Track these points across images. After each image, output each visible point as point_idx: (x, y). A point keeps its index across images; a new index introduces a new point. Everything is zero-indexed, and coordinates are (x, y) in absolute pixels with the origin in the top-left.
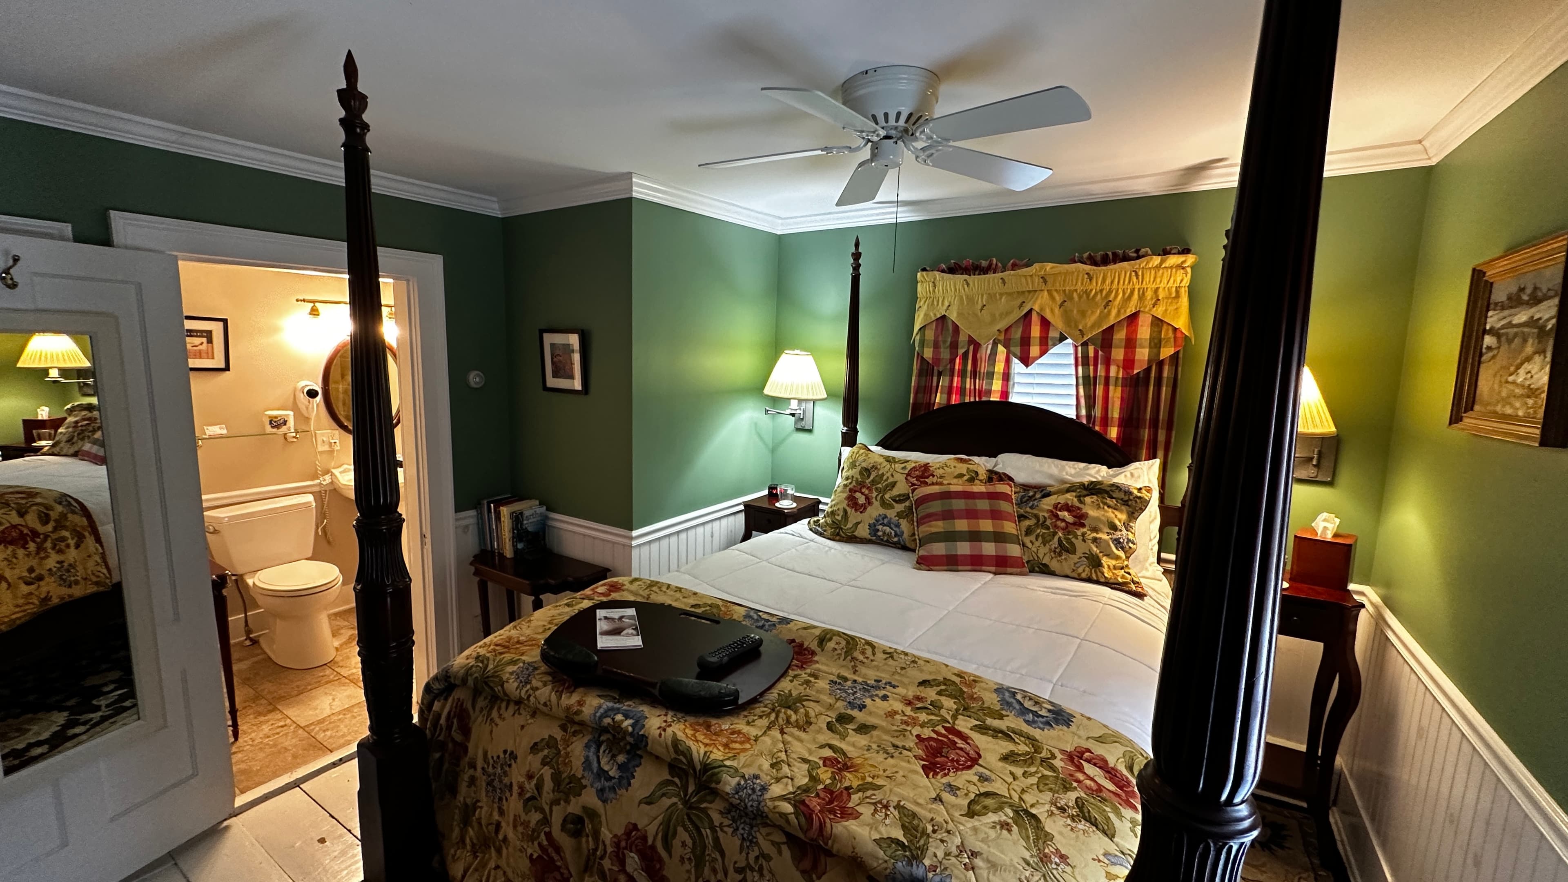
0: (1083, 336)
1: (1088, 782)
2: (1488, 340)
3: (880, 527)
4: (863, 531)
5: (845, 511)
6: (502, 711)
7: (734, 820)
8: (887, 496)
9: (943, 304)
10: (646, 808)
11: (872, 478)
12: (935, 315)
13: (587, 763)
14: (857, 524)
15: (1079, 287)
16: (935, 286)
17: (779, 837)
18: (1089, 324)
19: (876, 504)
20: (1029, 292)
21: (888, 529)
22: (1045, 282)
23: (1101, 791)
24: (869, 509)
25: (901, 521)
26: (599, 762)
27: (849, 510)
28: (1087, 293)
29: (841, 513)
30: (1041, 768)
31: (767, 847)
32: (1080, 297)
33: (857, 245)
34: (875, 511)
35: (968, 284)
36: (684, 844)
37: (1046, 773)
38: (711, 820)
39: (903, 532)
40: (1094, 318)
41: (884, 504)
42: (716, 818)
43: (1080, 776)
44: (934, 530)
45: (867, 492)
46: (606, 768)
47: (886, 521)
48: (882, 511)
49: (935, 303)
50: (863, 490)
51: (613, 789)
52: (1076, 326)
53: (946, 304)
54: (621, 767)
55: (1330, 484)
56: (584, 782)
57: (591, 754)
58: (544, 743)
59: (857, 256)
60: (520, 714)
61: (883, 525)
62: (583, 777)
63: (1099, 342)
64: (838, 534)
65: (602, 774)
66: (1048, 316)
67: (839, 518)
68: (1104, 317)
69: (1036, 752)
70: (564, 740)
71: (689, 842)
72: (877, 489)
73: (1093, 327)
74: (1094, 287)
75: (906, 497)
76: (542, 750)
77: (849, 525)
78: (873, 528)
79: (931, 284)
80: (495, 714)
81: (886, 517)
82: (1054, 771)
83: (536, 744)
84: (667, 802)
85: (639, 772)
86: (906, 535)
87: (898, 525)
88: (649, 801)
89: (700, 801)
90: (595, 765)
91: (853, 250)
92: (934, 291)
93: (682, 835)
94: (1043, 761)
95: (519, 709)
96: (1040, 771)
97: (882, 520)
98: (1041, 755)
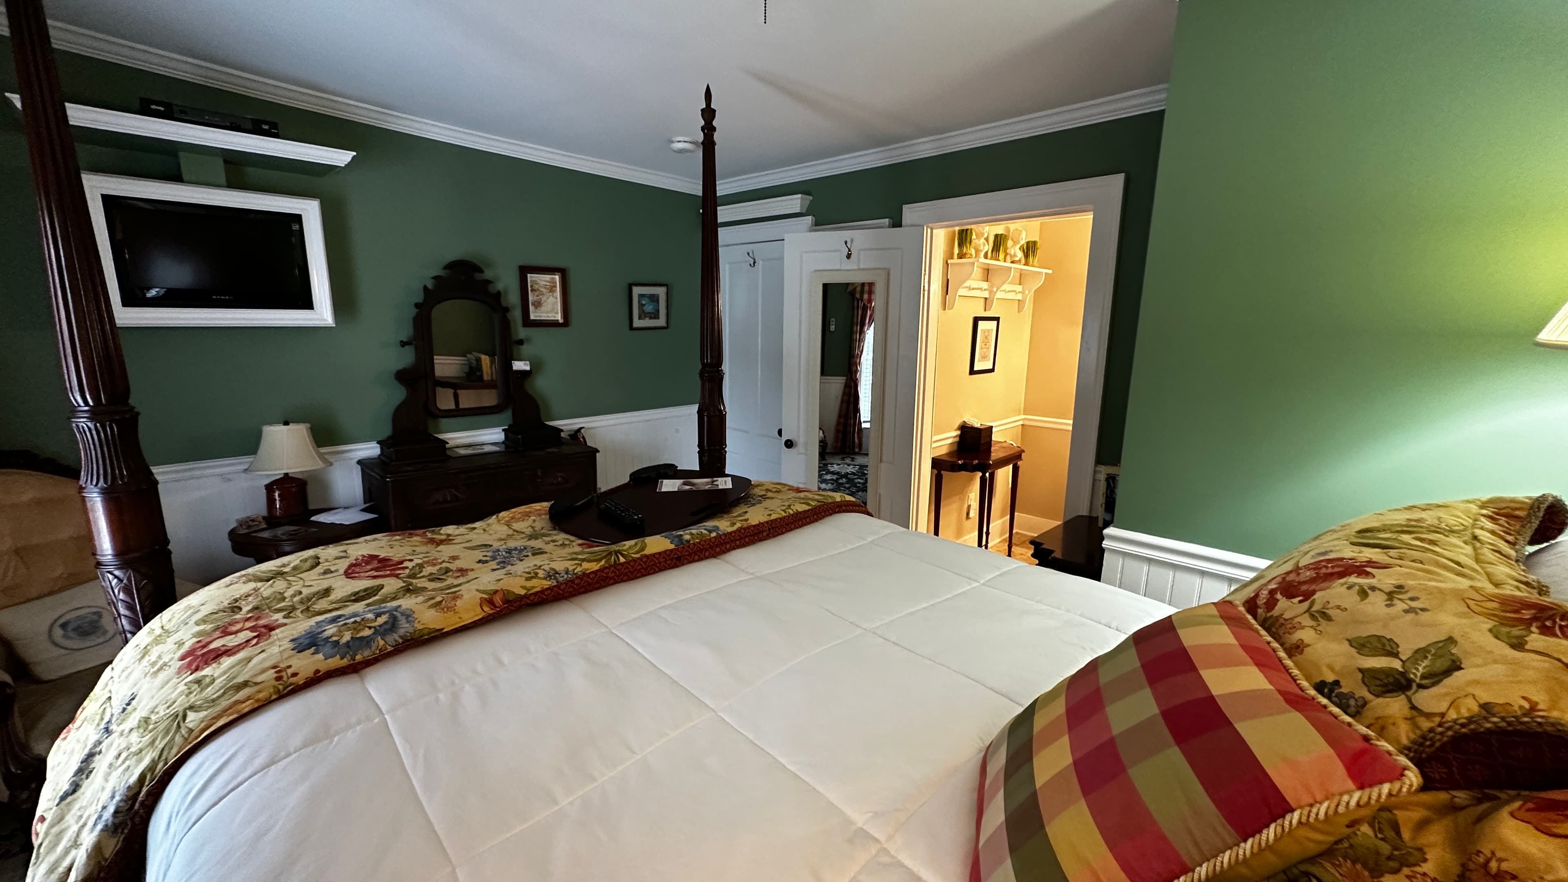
1: (238, 627)
23: (223, 632)
30: (290, 604)
37: (283, 604)
43: (249, 624)
69: (308, 609)
82: (276, 610)
94: (293, 608)
96: (289, 601)
98: (299, 611)
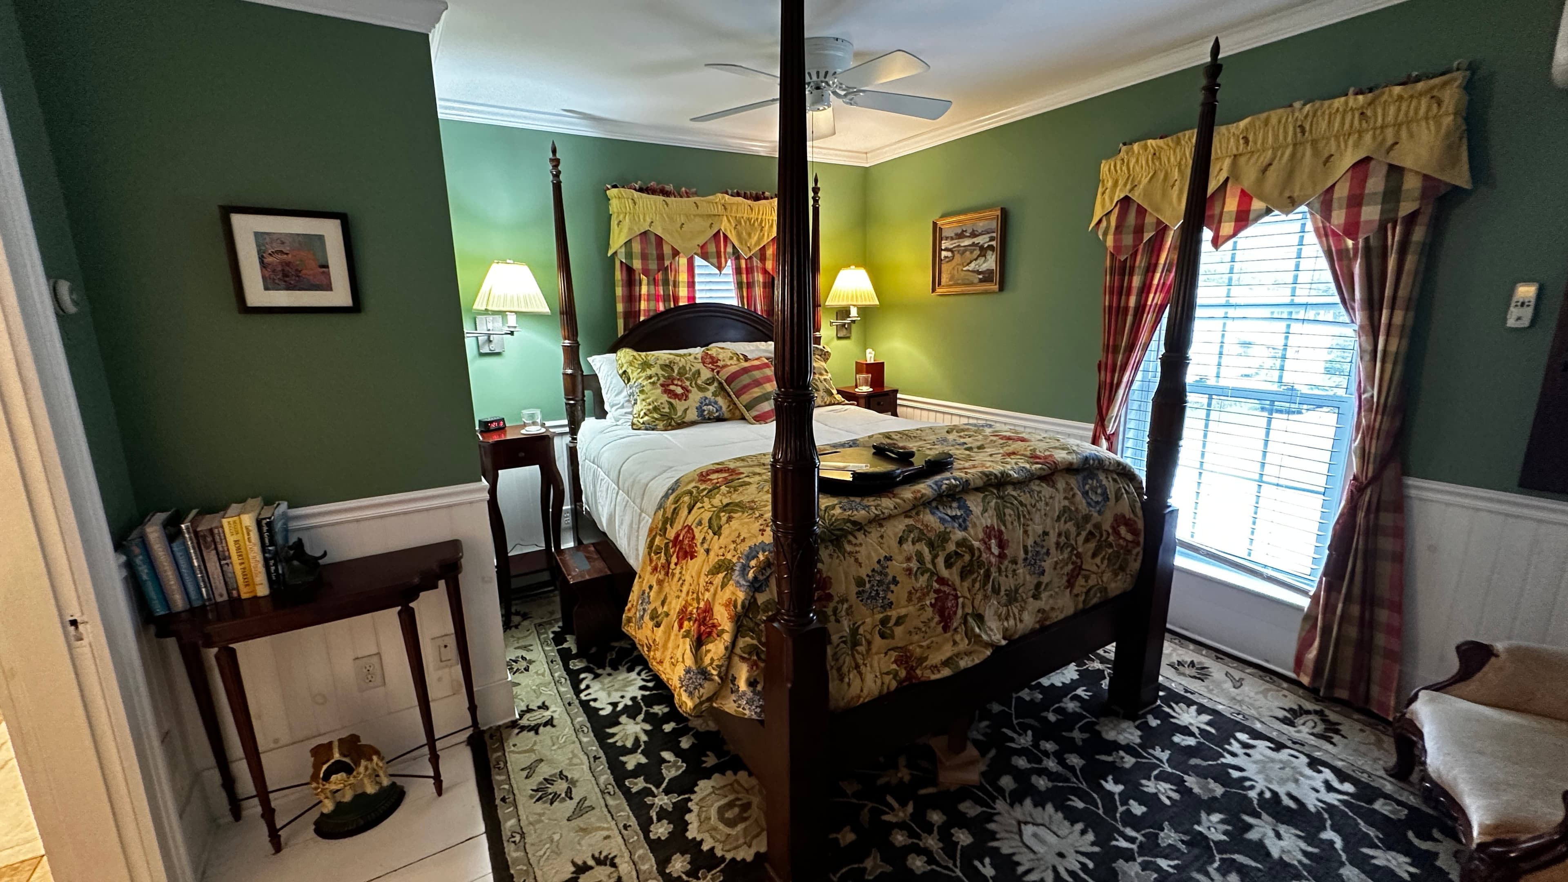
0: (750, 251)
2: (944, 254)
3: (705, 408)
4: (692, 415)
5: (670, 403)
6: (854, 541)
7: (1020, 489)
8: (699, 382)
9: (644, 220)
10: (986, 515)
11: (676, 371)
12: (639, 229)
13: (942, 521)
14: (686, 410)
15: (745, 216)
16: (635, 203)
17: (1037, 482)
18: (753, 243)
19: (694, 390)
20: (715, 215)
21: (711, 407)
22: (725, 209)
24: (690, 395)
25: (717, 399)
26: (947, 515)
27: (672, 401)
28: (749, 220)
29: (667, 406)
31: (1037, 488)
32: (745, 223)
33: (554, 151)
34: (695, 396)
35: (667, 204)
36: (1010, 515)
38: (1013, 496)
39: (721, 407)
40: (756, 238)
41: (700, 389)
42: (1014, 493)
44: (755, 395)
45: (680, 383)
46: (954, 514)
47: (707, 401)
48: (701, 395)
49: (637, 219)
50: (676, 382)
51: (964, 521)
52: (746, 244)
53: (649, 220)
54: (959, 508)
55: (848, 338)
56: (948, 530)
57: (940, 514)
58: (906, 533)
59: (556, 162)
60: (869, 533)
61: (706, 405)
62: (946, 528)
63: (759, 256)
64: (670, 425)
65: (954, 518)
66: (729, 235)
67: (667, 410)
68: (760, 239)
70: (916, 521)
71: (1012, 512)
72: (687, 379)
73: (756, 245)
74: (753, 216)
75: (713, 379)
76: (908, 537)
77: (679, 414)
78: (700, 410)
79: (630, 201)
80: (848, 548)
81: (706, 398)
83: (901, 538)
84: (993, 504)
85: (969, 503)
86: (724, 409)
87: (716, 403)
88: (985, 511)
89: (1004, 492)
90: (947, 517)
91: (551, 156)
92: (634, 208)
93: (1008, 511)
95: (865, 531)
97: (704, 401)
